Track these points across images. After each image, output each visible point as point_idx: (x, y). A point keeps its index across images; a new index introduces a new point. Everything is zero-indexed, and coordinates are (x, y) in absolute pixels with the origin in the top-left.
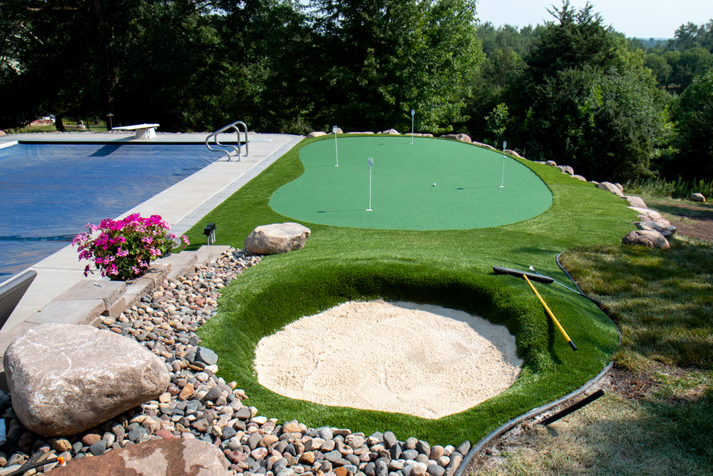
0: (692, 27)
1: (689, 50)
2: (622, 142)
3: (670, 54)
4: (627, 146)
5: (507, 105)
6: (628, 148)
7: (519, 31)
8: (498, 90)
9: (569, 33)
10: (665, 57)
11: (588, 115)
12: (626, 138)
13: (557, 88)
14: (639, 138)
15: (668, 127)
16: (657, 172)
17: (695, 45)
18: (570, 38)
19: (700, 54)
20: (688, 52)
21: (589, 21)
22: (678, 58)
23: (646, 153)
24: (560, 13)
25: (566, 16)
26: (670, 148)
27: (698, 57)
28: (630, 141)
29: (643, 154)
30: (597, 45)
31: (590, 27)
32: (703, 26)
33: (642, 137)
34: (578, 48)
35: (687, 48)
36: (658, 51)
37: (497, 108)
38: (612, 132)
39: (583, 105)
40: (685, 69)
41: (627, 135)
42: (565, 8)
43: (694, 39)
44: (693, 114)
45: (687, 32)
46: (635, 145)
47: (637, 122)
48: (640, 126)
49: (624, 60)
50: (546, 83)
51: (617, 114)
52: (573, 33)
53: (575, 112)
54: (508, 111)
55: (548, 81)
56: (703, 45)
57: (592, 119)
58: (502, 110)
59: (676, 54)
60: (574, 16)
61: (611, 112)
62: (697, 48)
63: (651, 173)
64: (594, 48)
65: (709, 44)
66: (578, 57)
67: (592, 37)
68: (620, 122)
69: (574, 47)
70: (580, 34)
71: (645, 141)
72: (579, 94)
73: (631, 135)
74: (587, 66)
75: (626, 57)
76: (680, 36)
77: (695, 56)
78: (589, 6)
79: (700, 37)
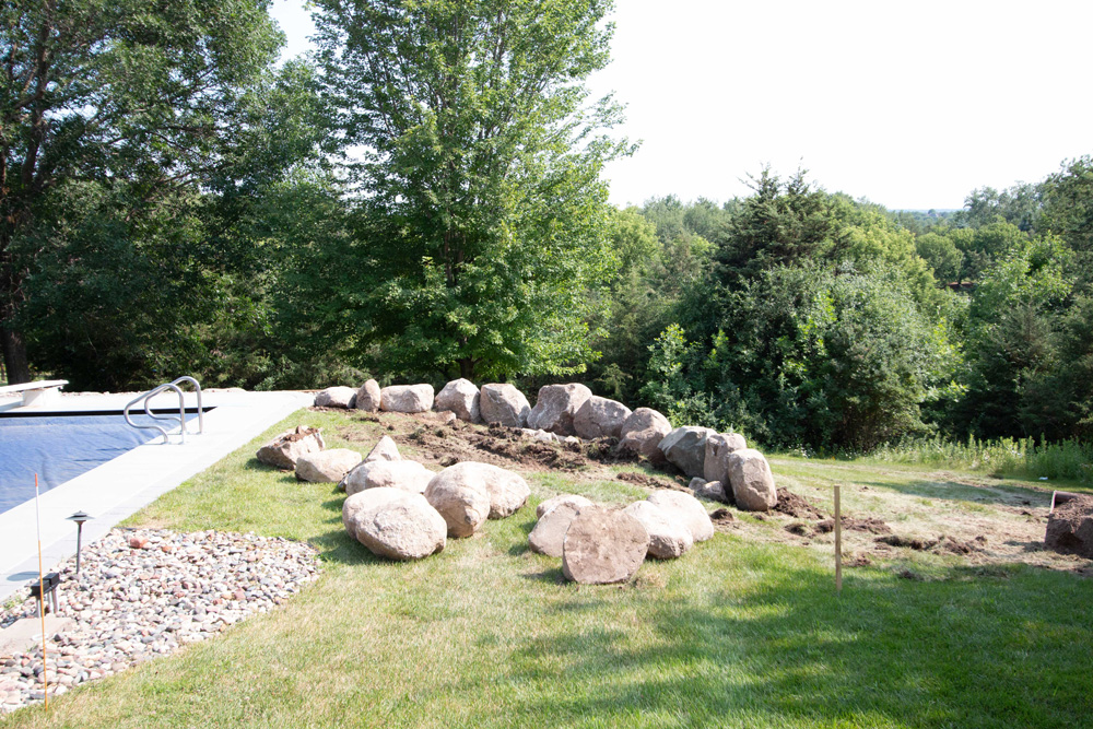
0: (990, 194)
1: (986, 227)
2: (872, 379)
3: (959, 233)
4: (879, 384)
5: (683, 326)
6: (880, 388)
7: (721, 207)
8: (668, 302)
9: (773, 212)
10: (951, 238)
11: (813, 338)
12: (877, 372)
13: (762, 296)
14: (897, 372)
15: (946, 351)
16: (935, 425)
17: (995, 220)
18: (776, 219)
19: (1005, 233)
20: (985, 230)
21: (804, 192)
22: (972, 239)
23: (911, 395)
24: (758, 181)
25: (768, 188)
26: (953, 384)
27: (1003, 238)
28: (882, 377)
29: (907, 397)
30: (820, 228)
31: (807, 202)
32: (1005, 190)
33: (903, 369)
34: (789, 234)
35: (983, 223)
36: (941, 229)
37: (666, 331)
38: (851, 364)
39: (805, 321)
40: (982, 256)
41: (878, 366)
42: (765, 174)
43: (994, 210)
44: (987, 328)
45: (981, 199)
46: (892, 382)
47: (893, 346)
48: (898, 352)
49: (880, 247)
50: (745, 290)
51: (859, 335)
52: (780, 211)
53: (793, 333)
54: (685, 335)
55: (748, 286)
56: (1009, 218)
57: (820, 344)
58: (674, 335)
59: (968, 233)
60: (779, 185)
61: (850, 331)
62: (998, 223)
63: (925, 427)
64: (814, 234)
65: (1018, 216)
66: (791, 249)
67: (810, 217)
68: (864, 348)
69: (783, 232)
70: (792, 212)
71: (908, 375)
72: (798, 303)
73: (884, 368)
74: (806, 261)
75: (883, 242)
76: (972, 206)
77: (997, 235)
78: (801, 171)
79: (1003, 206)
